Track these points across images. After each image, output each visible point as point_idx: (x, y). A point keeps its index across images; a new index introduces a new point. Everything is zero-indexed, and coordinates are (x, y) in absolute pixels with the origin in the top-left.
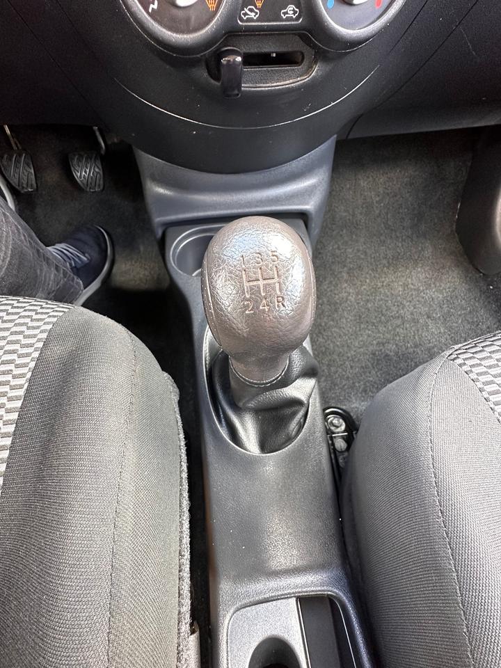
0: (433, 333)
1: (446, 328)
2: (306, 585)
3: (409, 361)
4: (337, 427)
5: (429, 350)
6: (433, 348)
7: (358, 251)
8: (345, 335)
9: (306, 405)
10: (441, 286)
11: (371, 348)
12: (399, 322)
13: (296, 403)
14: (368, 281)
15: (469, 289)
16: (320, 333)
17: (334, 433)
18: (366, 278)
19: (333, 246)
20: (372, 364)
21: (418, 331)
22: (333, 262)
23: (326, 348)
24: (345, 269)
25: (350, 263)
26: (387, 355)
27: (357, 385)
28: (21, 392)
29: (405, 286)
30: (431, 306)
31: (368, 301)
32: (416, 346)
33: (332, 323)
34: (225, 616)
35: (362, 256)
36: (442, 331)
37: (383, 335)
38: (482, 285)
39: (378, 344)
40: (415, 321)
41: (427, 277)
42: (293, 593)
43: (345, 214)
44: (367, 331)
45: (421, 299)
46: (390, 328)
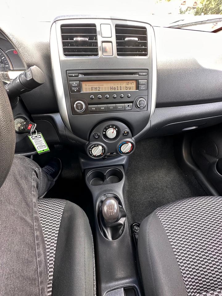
0: (168, 193)
1: (172, 191)
2: (126, 283)
3: (161, 204)
4: (137, 230)
5: (167, 199)
6: (169, 199)
7: (143, 164)
8: (140, 195)
9: (123, 225)
10: (170, 176)
11: (148, 200)
12: (157, 189)
13: (121, 224)
14: (146, 175)
15: (179, 176)
16: (131, 194)
17: (136, 232)
18: (146, 173)
19: (134, 162)
20: (149, 206)
21: (163, 192)
22: (135, 168)
23: (134, 200)
24: (139, 170)
25: (140, 168)
26: (154, 202)
27: (144, 213)
28: (59, 226)
29: (159, 176)
30: (167, 183)
31: (146, 182)
32: (163, 198)
33: (135, 190)
34: (103, 294)
35: (144, 166)
36: (171, 192)
37: (152, 194)
38: (183, 175)
39: (151, 198)
40: (162, 189)
41: (165, 173)
42: (123, 286)
43: (137, 152)
44: (147, 193)
45: (164, 181)
46: (154, 192)
